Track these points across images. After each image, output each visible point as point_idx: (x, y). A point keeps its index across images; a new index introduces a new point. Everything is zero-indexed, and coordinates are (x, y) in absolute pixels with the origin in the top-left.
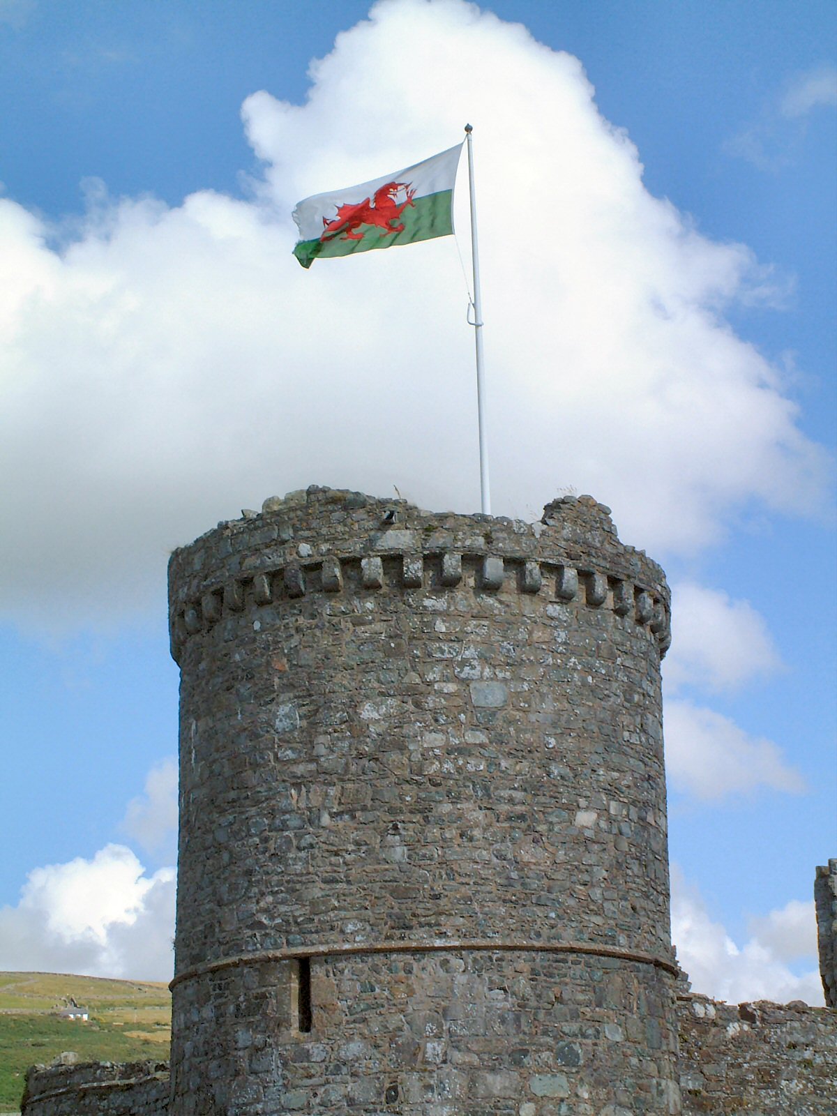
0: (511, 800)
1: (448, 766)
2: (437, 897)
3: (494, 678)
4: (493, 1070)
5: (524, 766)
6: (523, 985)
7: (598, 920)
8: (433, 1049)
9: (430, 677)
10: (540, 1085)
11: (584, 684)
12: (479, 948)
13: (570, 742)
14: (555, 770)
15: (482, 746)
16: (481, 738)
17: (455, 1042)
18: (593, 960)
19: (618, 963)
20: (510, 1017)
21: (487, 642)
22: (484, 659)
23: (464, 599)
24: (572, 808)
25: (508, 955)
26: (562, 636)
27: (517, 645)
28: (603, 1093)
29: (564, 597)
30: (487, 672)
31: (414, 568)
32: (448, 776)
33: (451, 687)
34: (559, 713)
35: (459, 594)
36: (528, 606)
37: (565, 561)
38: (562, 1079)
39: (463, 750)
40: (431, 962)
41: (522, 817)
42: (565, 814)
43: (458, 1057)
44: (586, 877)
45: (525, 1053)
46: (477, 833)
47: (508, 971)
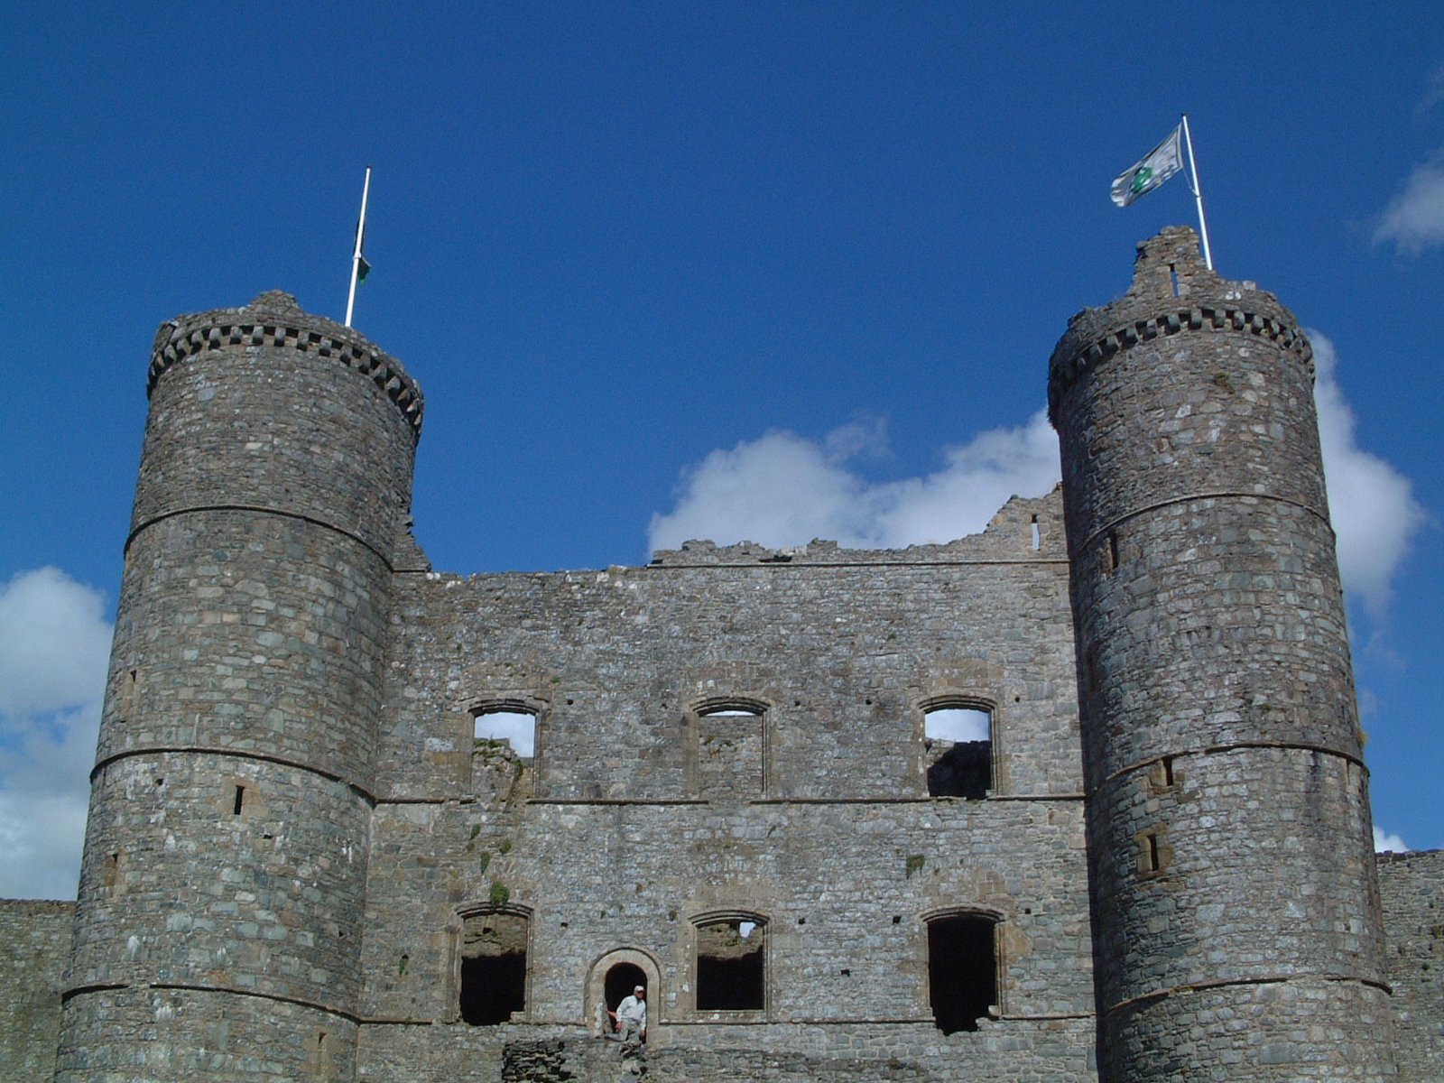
0: (210, 442)
1: (183, 432)
3: (211, 386)
4: (179, 567)
5: (219, 425)
6: (201, 526)
7: (254, 494)
8: (157, 563)
9: (183, 394)
10: (201, 571)
11: (265, 382)
12: (182, 512)
13: (249, 410)
14: (236, 424)
15: (200, 419)
16: (200, 415)
18: (247, 512)
19: (266, 514)
20: (191, 542)
21: (211, 370)
22: (207, 378)
23: (204, 353)
24: (244, 442)
25: (196, 513)
26: (253, 360)
27: (226, 368)
28: (241, 574)
29: (257, 342)
30: (208, 384)
31: (181, 344)
32: (182, 437)
33: (191, 396)
34: (244, 397)
35: (201, 352)
36: (235, 349)
37: (255, 323)
38: (216, 568)
39: (190, 424)
41: (213, 449)
42: (239, 445)
43: (166, 563)
44: (248, 474)
45: (196, 557)
46: (191, 460)
47: (194, 520)
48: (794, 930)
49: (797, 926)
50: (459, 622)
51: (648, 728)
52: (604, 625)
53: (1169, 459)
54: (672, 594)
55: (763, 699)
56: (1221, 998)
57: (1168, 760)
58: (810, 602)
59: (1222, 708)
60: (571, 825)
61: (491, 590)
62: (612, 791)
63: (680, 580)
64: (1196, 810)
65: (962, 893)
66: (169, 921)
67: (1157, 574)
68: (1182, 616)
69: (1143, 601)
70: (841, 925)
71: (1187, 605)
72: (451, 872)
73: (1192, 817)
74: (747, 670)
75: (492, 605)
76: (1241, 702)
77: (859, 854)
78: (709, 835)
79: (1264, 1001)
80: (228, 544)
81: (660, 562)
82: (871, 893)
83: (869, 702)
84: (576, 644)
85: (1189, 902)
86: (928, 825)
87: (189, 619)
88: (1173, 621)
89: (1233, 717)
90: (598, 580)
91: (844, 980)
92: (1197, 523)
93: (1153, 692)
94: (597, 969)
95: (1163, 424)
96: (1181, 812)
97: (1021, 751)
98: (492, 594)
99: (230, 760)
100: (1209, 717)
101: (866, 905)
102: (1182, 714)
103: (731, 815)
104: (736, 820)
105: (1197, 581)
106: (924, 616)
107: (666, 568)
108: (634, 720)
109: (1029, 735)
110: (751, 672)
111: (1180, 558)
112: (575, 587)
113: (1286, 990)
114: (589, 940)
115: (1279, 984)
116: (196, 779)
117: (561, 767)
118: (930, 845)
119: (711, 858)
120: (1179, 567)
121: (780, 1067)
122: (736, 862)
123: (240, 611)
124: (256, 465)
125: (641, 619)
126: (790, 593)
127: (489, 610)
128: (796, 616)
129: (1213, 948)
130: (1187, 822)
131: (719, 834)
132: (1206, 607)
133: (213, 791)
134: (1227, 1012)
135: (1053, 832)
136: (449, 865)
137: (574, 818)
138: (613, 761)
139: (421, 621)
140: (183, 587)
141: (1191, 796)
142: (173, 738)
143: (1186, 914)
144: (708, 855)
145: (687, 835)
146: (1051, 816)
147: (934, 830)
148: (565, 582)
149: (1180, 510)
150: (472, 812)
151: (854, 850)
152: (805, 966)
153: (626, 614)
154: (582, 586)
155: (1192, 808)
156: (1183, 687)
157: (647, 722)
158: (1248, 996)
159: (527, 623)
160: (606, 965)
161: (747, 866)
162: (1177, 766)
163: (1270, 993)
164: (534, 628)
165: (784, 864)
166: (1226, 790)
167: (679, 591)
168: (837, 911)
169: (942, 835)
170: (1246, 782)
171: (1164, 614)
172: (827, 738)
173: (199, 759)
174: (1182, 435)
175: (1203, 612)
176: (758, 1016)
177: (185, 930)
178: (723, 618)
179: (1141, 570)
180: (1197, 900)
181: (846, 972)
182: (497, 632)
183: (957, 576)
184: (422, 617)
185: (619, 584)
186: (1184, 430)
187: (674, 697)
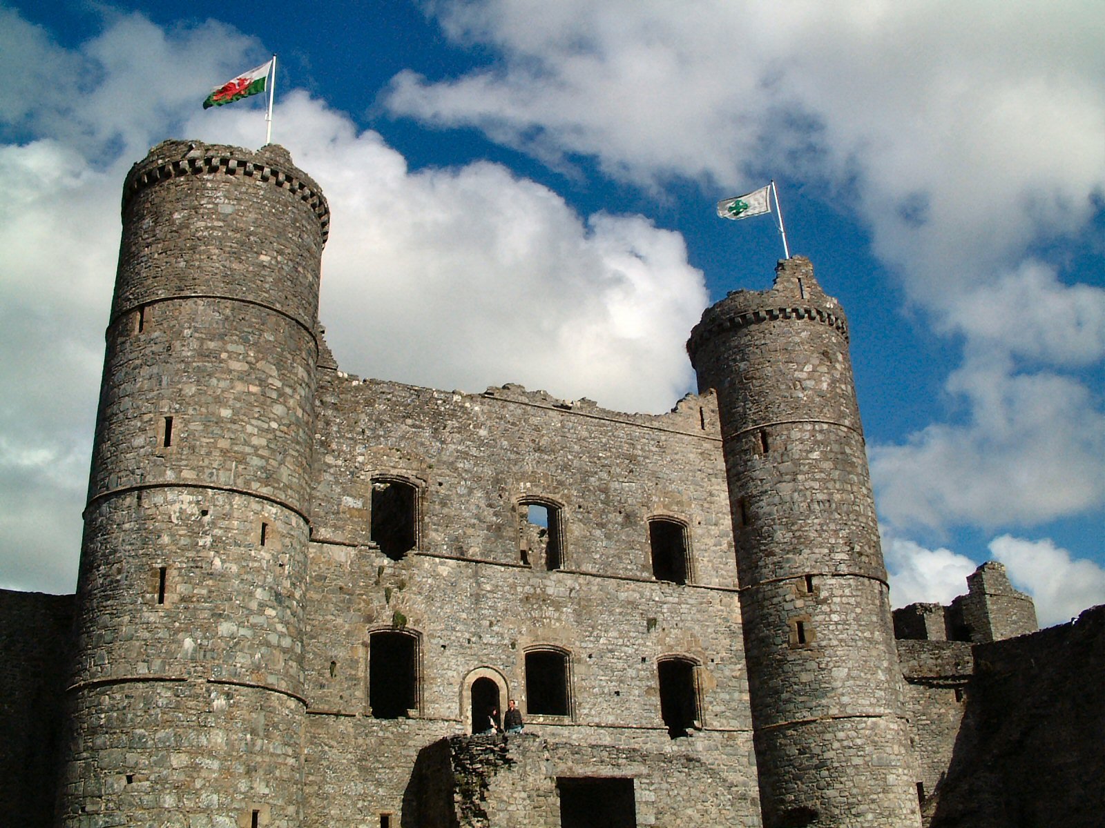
0: (231, 247)
1: (206, 233)
2: (194, 279)
3: (229, 203)
4: (211, 340)
5: (238, 235)
6: (228, 312)
7: (266, 295)
8: (187, 332)
9: (202, 202)
10: (230, 347)
11: (270, 211)
12: (210, 297)
13: (261, 230)
14: (252, 238)
15: (221, 227)
16: (221, 224)
17: (196, 330)
18: (262, 308)
19: (275, 313)
20: (221, 322)
21: (228, 191)
22: (225, 197)
23: (221, 175)
24: (258, 253)
25: (223, 300)
26: (262, 192)
27: (240, 193)
28: (261, 356)
29: (264, 179)
30: (226, 201)
31: (200, 163)
32: (205, 237)
33: (211, 206)
34: (257, 219)
35: (218, 174)
36: (247, 180)
37: (265, 165)
38: (242, 347)
39: (213, 228)
40: (190, 302)
41: (235, 253)
42: (255, 255)
43: (197, 335)
44: (262, 279)
45: (226, 335)
46: (214, 257)
47: (222, 306)
48: (586, 662)
49: (588, 659)
50: (362, 412)
51: (492, 511)
52: (459, 433)
53: (801, 395)
54: (502, 418)
55: (560, 501)
56: (849, 725)
57: (809, 578)
58: (584, 440)
59: (839, 550)
60: (445, 574)
61: (384, 393)
62: (471, 552)
63: (506, 409)
64: (828, 610)
65: (678, 645)
66: (220, 628)
67: (797, 463)
68: (814, 491)
69: (788, 477)
70: (612, 661)
71: (816, 485)
72: (364, 600)
73: (826, 614)
74: (550, 480)
75: (385, 404)
76: (849, 548)
77: (620, 614)
78: (532, 591)
79: (872, 729)
80: (250, 330)
81: (492, 394)
82: (629, 641)
83: (620, 512)
84: (443, 442)
85: (827, 665)
86: (657, 599)
87: (222, 384)
88: (808, 493)
89: (846, 557)
90: (454, 399)
91: (616, 699)
92: (819, 437)
93: (797, 534)
94: (467, 680)
95: (796, 373)
96: (819, 610)
97: (704, 557)
98: (384, 396)
99: (258, 502)
100: (832, 555)
101: (627, 648)
102: (817, 551)
103: (545, 578)
104: (548, 582)
105: (821, 472)
106: (648, 461)
107: (497, 399)
108: (483, 504)
109: (707, 547)
110: (552, 481)
111: (811, 456)
112: (440, 402)
113: (881, 722)
114: (460, 659)
115: (878, 719)
116: (236, 514)
117: (437, 530)
118: (658, 612)
119: (535, 607)
120: (810, 461)
121: (627, 758)
122: (550, 611)
123: (260, 385)
124: (267, 273)
125: (483, 432)
126: (572, 431)
127: (382, 407)
128: (577, 448)
129: (843, 695)
130: (823, 616)
131: (538, 591)
132: (827, 488)
133: (248, 525)
134: (853, 734)
135: (722, 611)
136: (362, 595)
137: (447, 568)
138: (470, 531)
139: (335, 407)
140: (216, 357)
141: (825, 601)
142: (214, 478)
143: (825, 672)
144: (533, 605)
145: (519, 589)
146: (721, 601)
147: (661, 602)
148: (432, 397)
149: (809, 427)
150: (377, 556)
151: (617, 610)
152: (594, 687)
153: (474, 427)
154: (444, 402)
155: (825, 608)
156: (815, 534)
157: (490, 506)
158: (864, 725)
159: (409, 421)
160: (472, 679)
161: (557, 615)
162: (815, 581)
163: (875, 723)
164: (413, 426)
165: (578, 614)
166: (845, 600)
167: (505, 417)
168: (611, 651)
169: (665, 606)
170: (854, 596)
171: (802, 488)
172: (598, 533)
173: (237, 498)
174: (808, 382)
175: (825, 491)
176: (567, 720)
177: (232, 637)
178: (533, 441)
179: (785, 458)
180: (831, 664)
181: (617, 693)
182: (389, 425)
183: (663, 438)
184: (335, 404)
185: (467, 405)
186: (809, 379)
187: (506, 491)
